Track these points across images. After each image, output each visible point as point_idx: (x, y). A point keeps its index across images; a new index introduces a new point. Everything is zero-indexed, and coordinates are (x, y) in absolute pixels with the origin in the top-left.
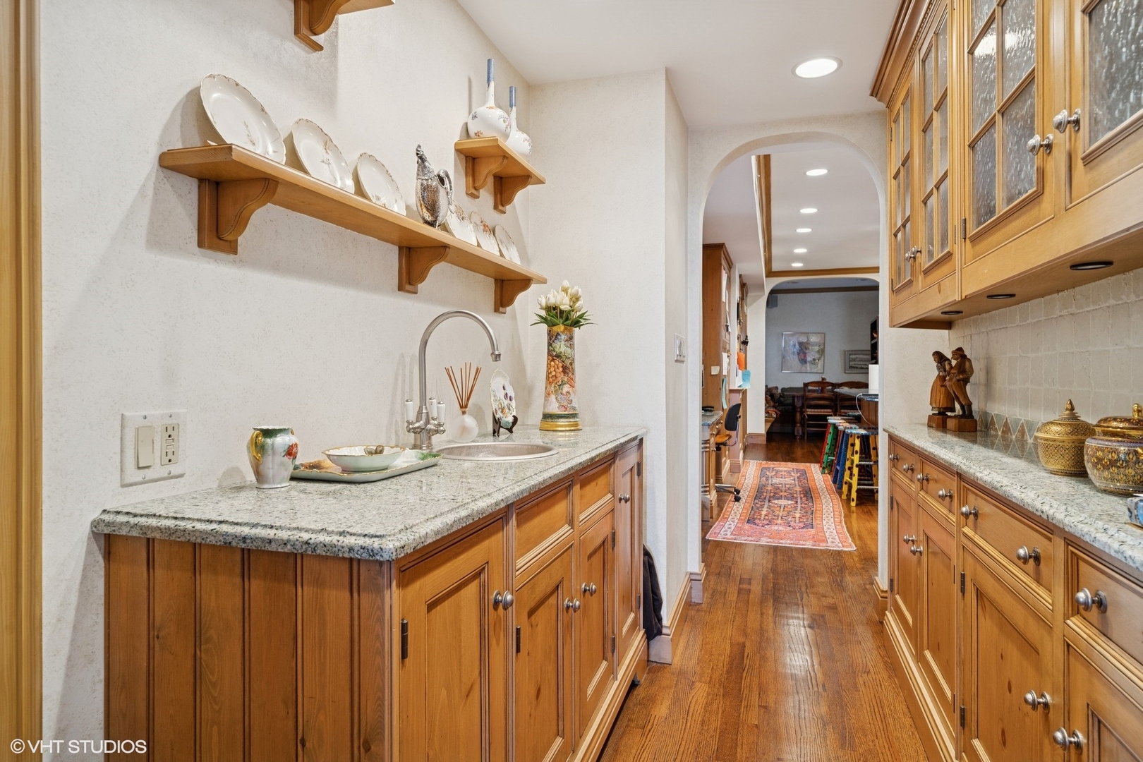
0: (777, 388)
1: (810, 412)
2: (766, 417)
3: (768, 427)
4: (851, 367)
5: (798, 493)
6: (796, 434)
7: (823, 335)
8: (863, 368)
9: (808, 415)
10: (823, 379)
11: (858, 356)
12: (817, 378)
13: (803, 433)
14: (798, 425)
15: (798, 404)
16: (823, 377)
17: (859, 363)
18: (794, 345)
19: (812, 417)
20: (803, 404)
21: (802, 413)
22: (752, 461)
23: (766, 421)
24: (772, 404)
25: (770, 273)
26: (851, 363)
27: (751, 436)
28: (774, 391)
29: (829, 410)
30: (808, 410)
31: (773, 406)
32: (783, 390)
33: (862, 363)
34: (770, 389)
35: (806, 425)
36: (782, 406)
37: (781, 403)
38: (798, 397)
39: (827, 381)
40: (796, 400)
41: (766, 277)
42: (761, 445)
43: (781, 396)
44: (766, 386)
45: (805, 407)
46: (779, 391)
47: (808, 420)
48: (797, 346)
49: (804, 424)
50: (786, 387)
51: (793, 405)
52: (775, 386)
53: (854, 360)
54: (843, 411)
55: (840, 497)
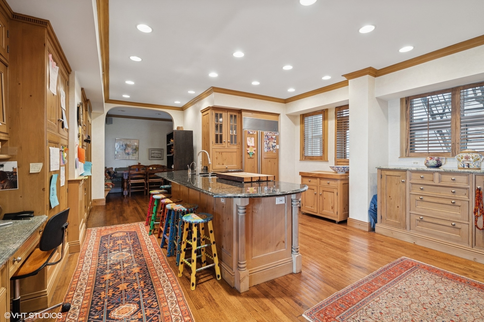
0: (112, 168)
1: (132, 181)
2: (105, 188)
3: (107, 194)
4: (152, 157)
5: (137, 274)
6: (124, 194)
7: (138, 141)
8: (158, 157)
9: (131, 183)
10: (139, 164)
11: (155, 151)
12: (135, 163)
13: (129, 193)
14: (126, 189)
15: (126, 177)
16: (139, 162)
17: (156, 155)
18: (123, 145)
19: (133, 185)
20: (128, 177)
21: (127, 182)
22: (93, 229)
23: (105, 191)
24: (109, 177)
25: (108, 101)
26: (152, 155)
27: (95, 201)
28: (110, 170)
29: (143, 180)
30: (131, 181)
31: (110, 179)
32: (116, 169)
33: (157, 155)
34: (108, 169)
35: (130, 189)
36: (115, 178)
37: (115, 177)
38: (125, 174)
39: (141, 164)
40: (124, 175)
41: (105, 102)
42: (102, 206)
43: (115, 173)
44: (106, 168)
45: (130, 179)
46: (114, 170)
47: (131, 186)
48: (124, 146)
49: (129, 188)
50: (118, 167)
51: (122, 178)
52: (111, 167)
53: (153, 153)
54: (150, 180)
55: (177, 275)
